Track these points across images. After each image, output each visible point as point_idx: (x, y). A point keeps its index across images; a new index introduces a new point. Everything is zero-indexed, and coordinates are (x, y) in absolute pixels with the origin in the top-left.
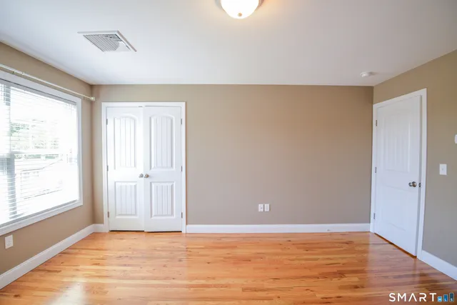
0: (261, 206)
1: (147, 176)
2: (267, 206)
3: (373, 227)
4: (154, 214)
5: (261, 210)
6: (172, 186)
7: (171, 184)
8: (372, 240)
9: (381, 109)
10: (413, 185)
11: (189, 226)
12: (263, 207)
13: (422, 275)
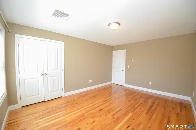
0: (89, 81)
1: (46, 75)
2: (91, 80)
3: (113, 82)
4: (49, 91)
5: (89, 82)
6: (58, 78)
7: (57, 77)
8: (113, 85)
9: (114, 53)
10: (123, 70)
11: (65, 93)
12: (90, 81)
13: (125, 89)
